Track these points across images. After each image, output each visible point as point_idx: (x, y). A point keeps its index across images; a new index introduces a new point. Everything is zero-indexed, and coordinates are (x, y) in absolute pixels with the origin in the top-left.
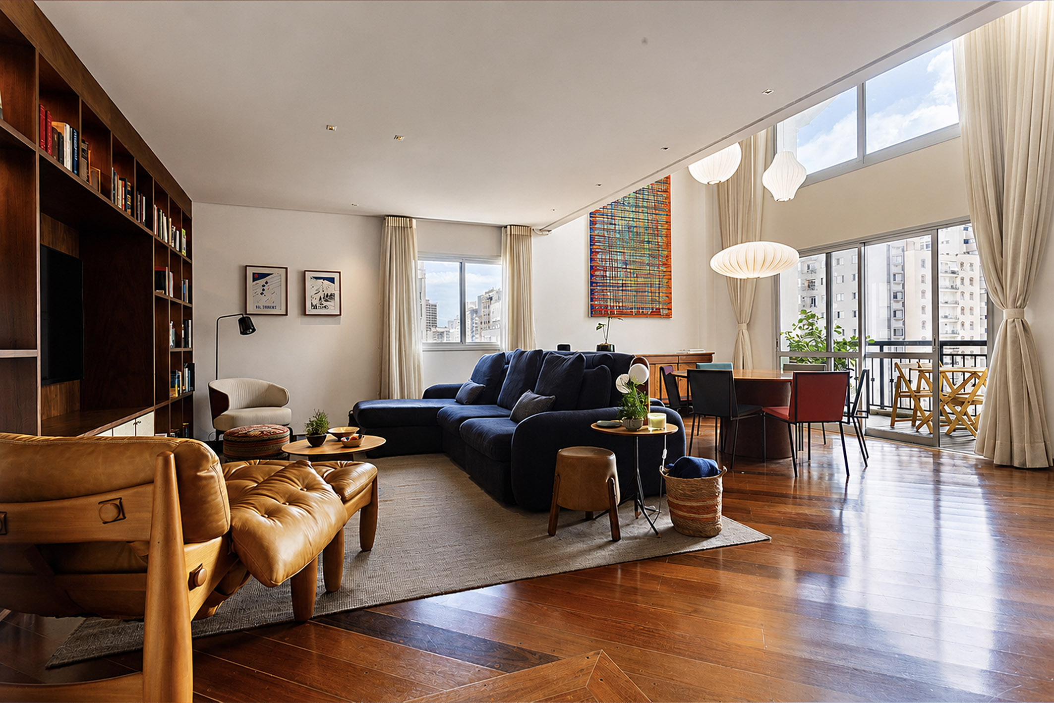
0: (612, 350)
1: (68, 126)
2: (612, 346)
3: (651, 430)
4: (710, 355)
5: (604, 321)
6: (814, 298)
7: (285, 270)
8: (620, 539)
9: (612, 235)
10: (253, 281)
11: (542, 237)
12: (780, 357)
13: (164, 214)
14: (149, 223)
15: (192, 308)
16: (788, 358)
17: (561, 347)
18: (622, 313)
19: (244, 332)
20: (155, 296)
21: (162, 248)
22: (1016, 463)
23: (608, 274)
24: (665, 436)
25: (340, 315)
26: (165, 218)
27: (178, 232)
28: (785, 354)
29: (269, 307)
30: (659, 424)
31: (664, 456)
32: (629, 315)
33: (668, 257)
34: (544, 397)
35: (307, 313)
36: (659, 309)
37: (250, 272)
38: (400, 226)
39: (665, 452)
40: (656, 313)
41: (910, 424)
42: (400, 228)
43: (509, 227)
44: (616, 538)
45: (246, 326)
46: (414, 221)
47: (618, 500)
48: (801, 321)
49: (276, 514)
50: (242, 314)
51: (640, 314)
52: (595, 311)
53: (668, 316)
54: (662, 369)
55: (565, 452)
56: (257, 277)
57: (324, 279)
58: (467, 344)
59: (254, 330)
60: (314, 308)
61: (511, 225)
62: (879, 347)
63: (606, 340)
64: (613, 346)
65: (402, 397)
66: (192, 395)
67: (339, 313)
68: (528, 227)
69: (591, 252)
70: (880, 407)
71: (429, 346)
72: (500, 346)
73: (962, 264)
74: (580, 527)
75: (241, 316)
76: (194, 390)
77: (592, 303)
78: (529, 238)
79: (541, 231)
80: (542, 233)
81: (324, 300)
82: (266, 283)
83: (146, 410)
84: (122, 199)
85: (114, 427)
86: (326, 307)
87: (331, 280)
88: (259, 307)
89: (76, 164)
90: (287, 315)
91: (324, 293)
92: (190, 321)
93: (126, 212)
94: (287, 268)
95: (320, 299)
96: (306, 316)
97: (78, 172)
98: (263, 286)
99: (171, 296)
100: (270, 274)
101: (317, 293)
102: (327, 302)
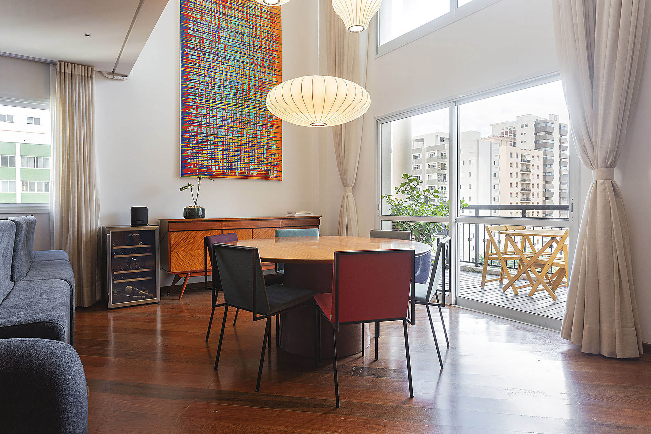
0: (200, 214)
4: (318, 218)
6: (445, 175)
9: (208, 88)
12: (381, 221)
16: (391, 221)
22: (605, 353)
23: (204, 131)
28: (386, 218)
32: (233, 176)
36: (267, 170)
40: (263, 175)
41: (499, 284)
43: (58, 64)
48: (403, 185)
51: (243, 175)
52: (186, 170)
53: (278, 178)
61: (60, 62)
62: (475, 210)
63: (195, 203)
64: (203, 209)
68: (88, 66)
69: (183, 105)
70: (474, 265)
73: (533, 156)
77: (183, 161)
78: (90, 80)
79: (109, 75)
80: (111, 77)
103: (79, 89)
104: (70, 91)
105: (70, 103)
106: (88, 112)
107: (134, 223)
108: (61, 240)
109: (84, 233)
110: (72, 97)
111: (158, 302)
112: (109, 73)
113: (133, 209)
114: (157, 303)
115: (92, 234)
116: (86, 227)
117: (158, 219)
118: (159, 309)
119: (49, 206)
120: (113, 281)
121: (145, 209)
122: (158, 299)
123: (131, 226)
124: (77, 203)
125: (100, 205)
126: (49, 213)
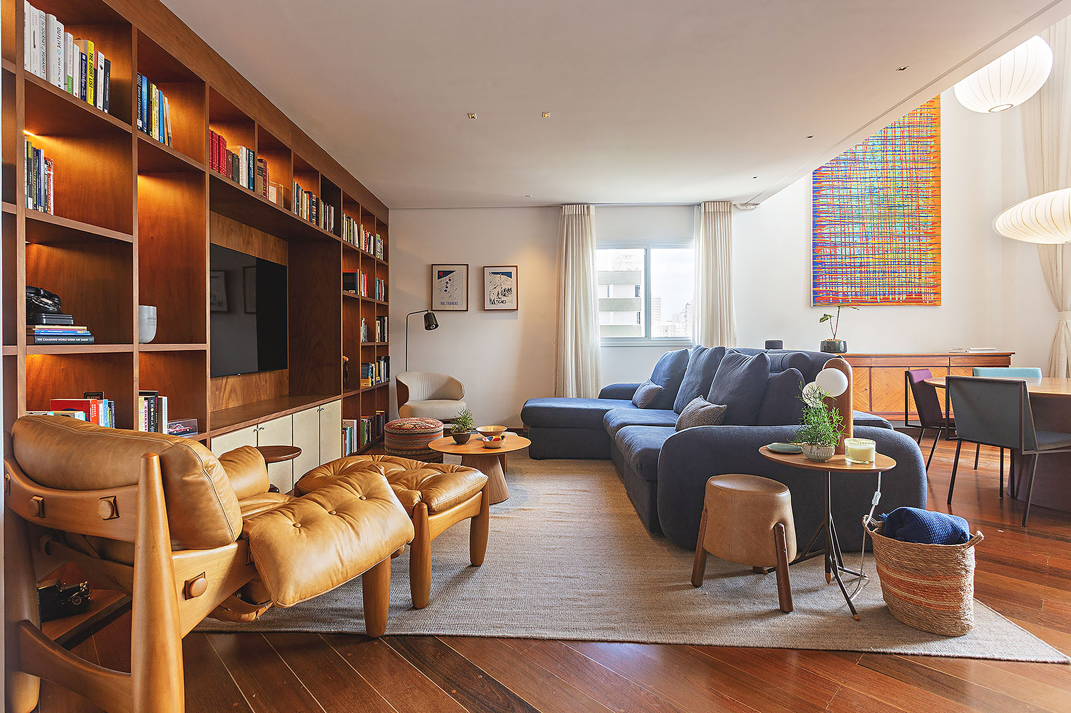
0: (842, 349)
1: (244, 149)
2: (842, 343)
3: (849, 463)
4: (1007, 356)
5: (832, 311)
7: (466, 266)
8: (791, 610)
9: (844, 202)
10: (438, 279)
11: (745, 213)
13: (354, 222)
14: (338, 230)
15: (388, 306)
17: (770, 345)
18: (858, 302)
19: (428, 327)
20: (343, 295)
21: (352, 252)
23: (839, 252)
24: (880, 473)
25: (517, 310)
26: (356, 226)
27: (372, 237)
29: (452, 303)
30: (866, 453)
31: (876, 501)
32: (873, 302)
33: (937, 224)
34: (715, 406)
35: (486, 309)
36: (920, 294)
37: (436, 269)
38: (577, 213)
39: (878, 495)
40: (915, 299)
42: (577, 216)
43: (703, 205)
44: (786, 607)
45: (430, 322)
46: (592, 207)
47: (793, 555)
49: (307, 525)
50: (427, 311)
51: (887, 301)
52: (818, 298)
53: (935, 303)
54: (907, 374)
55: (719, 482)
56: (442, 274)
57: (503, 274)
58: (652, 339)
59: (437, 326)
60: (492, 304)
61: (705, 203)
63: (835, 335)
64: (845, 342)
65: (579, 396)
66: (388, 386)
67: (516, 308)
68: (727, 202)
69: (815, 225)
71: (605, 341)
72: (692, 342)
74: (741, 582)
75: (427, 312)
76: (389, 381)
77: (815, 289)
78: (729, 215)
79: (742, 206)
80: (745, 207)
81: (502, 295)
82: (450, 280)
83: (332, 398)
84: (307, 210)
85: (294, 413)
86: (504, 302)
87: (509, 275)
88: (443, 303)
89: (252, 181)
90: (467, 310)
91: (502, 288)
92: (386, 318)
93: (311, 221)
94: (468, 265)
95: (498, 294)
96: (484, 312)
97: (254, 188)
98: (447, 283)
99: (363, 295)
100: (453, 272)
101: (495, 288)
102: (504, 297)
103: (720, 225)
113: (767, 343)
121: (780, 343)
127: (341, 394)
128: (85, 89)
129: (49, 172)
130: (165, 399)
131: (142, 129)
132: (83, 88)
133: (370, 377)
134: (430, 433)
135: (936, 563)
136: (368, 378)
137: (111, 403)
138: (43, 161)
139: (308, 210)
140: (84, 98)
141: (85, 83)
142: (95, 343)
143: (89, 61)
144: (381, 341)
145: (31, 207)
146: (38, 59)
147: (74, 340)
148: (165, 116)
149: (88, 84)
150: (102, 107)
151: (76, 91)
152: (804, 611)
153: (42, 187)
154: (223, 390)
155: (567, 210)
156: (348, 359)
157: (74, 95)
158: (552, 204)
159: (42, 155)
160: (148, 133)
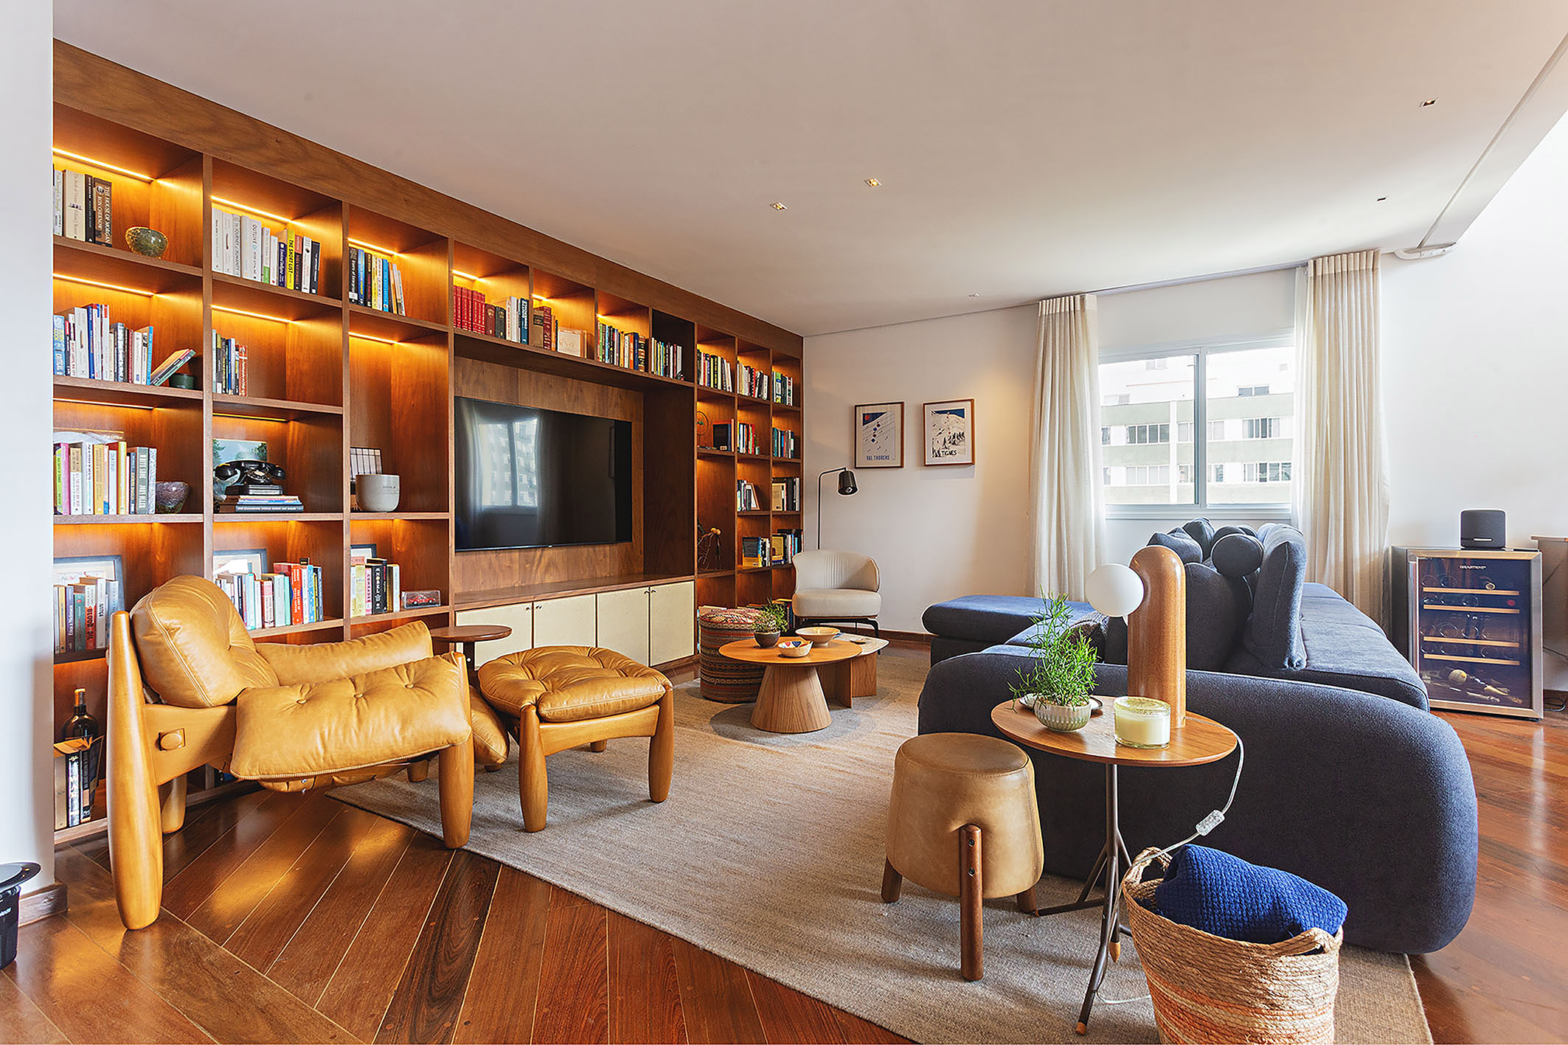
1: (514, 299)
7: (900, 405)
10: (864, 425)
13: (725, 361)
14: (689, 374)
15: (801, 464)
19: (843, 491)
21: (718, 398)
25: (972, 464)
26: (727, 366)
27: (766, 378)
29: (882, 458)
31: (1204, 827)
35: (927, 464)
37: (861, 412)
39: (1215, 817)
42: (1063, 314)
43: (1311, 264)
44: (967, 970)
45: (846, 485)
46: (1088, 298)
50: (845, 468)
56: (869, 418)
57: (952, 412)
59: (856, 489)
60: (937, 456)
61: (1315, 260)
67: (971, 462)
68: (1367, 251)
71: (1115, 511)
75: (843, 471)
78: (1371, 275)
79: (1410, 253)
80: (1417, 255)
81: (950, 442)
82: (878, 426)
83: (679, 579)
84: (629, 355)
85: (599, 593)
86: (954, 453)
87: (960, 413)
88: (869, 458)
89: (525, 333)
90: (902, 467)
91: (950, 433)
92: (798, 479)
93: (636, 367)
94: (902, 403)
95: (945, 442)
96: (925, 467)
97: (528, 340)
98: (875, 429)
99: (741, 452)
100: (882, 414)
101: (940, 433)
102: (955, 446)
103: (1350, 297)
104: (1333, 305)
105: (1332, 326)
106: (1366, 335)
107: (1468, 543)
108: (1313, 567)
109: (1358, 557)
110: (1336, 313)
111: (1537, 719)
112: (1409, 251)
113: (1466, 516)
114: (1535, 720)
115: (1372, 560)
116: (1361, 546)
117: (1533, 538)
118: (1539, 733)
119: (1290, 507)
120: (1421, 654)
121: (1500, 516)
122: (1538, 711)
123: (1462, 549)
124: (1345, 502)
125: (1388, 506)
126: (1290, 520)
127: (694, 574)
128: (284, 275)
129: (240, 357)
130: (396, 569)
131: (357, 302)
132: (282, 274)
133: (760, 555)
134: (744, 630)
135: (1193, 966)
136: (757, 557)
137: (317, 569)
138: (233, 348)
139: (632, 354)
140: (282, 284)
141: (284, 269)
142: (305, 511)
143: (289, 248)
144: (787, 509)
145: (219, 391)
146: (232, 259)
147: (270, 509)
148: (392, 282)
149: (287, 270)
150: (308, 288)
151: (274, 279)
152: (1003, 989)
153: (233, 372)
154: (536, 563)
155: (1045, 308)
156: (719, 532)
157: (271, 283)
158: (1024, 301)
159: (233, 342)
160: (365, 304)
